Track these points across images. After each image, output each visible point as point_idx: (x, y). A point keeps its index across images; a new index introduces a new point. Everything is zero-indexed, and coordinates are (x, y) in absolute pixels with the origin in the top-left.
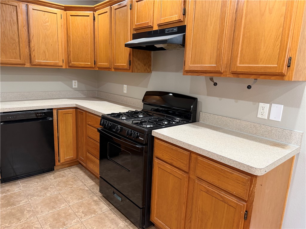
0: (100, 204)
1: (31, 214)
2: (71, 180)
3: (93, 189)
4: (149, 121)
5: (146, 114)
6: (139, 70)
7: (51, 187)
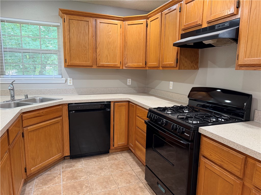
0: (145, 191)
1: (88, 189)
2: (122, 164)
3: (139, 175)
4: (195, 117)
5: (192, 109)
6: (186, 67)
7: (105, 167)
